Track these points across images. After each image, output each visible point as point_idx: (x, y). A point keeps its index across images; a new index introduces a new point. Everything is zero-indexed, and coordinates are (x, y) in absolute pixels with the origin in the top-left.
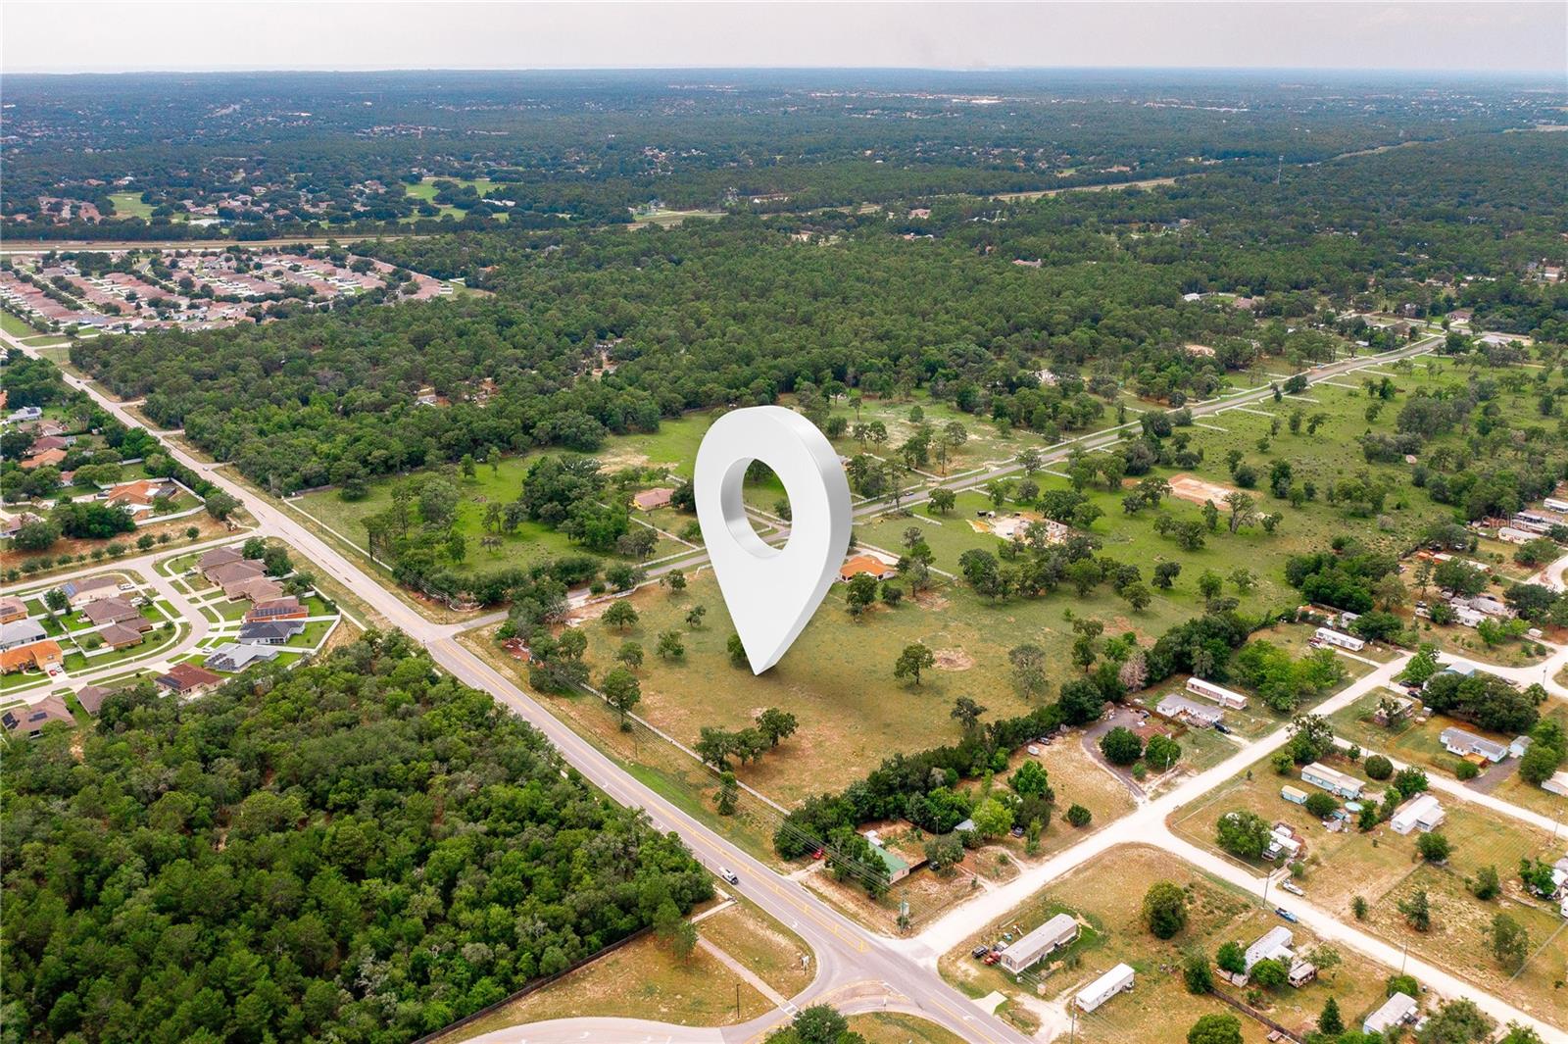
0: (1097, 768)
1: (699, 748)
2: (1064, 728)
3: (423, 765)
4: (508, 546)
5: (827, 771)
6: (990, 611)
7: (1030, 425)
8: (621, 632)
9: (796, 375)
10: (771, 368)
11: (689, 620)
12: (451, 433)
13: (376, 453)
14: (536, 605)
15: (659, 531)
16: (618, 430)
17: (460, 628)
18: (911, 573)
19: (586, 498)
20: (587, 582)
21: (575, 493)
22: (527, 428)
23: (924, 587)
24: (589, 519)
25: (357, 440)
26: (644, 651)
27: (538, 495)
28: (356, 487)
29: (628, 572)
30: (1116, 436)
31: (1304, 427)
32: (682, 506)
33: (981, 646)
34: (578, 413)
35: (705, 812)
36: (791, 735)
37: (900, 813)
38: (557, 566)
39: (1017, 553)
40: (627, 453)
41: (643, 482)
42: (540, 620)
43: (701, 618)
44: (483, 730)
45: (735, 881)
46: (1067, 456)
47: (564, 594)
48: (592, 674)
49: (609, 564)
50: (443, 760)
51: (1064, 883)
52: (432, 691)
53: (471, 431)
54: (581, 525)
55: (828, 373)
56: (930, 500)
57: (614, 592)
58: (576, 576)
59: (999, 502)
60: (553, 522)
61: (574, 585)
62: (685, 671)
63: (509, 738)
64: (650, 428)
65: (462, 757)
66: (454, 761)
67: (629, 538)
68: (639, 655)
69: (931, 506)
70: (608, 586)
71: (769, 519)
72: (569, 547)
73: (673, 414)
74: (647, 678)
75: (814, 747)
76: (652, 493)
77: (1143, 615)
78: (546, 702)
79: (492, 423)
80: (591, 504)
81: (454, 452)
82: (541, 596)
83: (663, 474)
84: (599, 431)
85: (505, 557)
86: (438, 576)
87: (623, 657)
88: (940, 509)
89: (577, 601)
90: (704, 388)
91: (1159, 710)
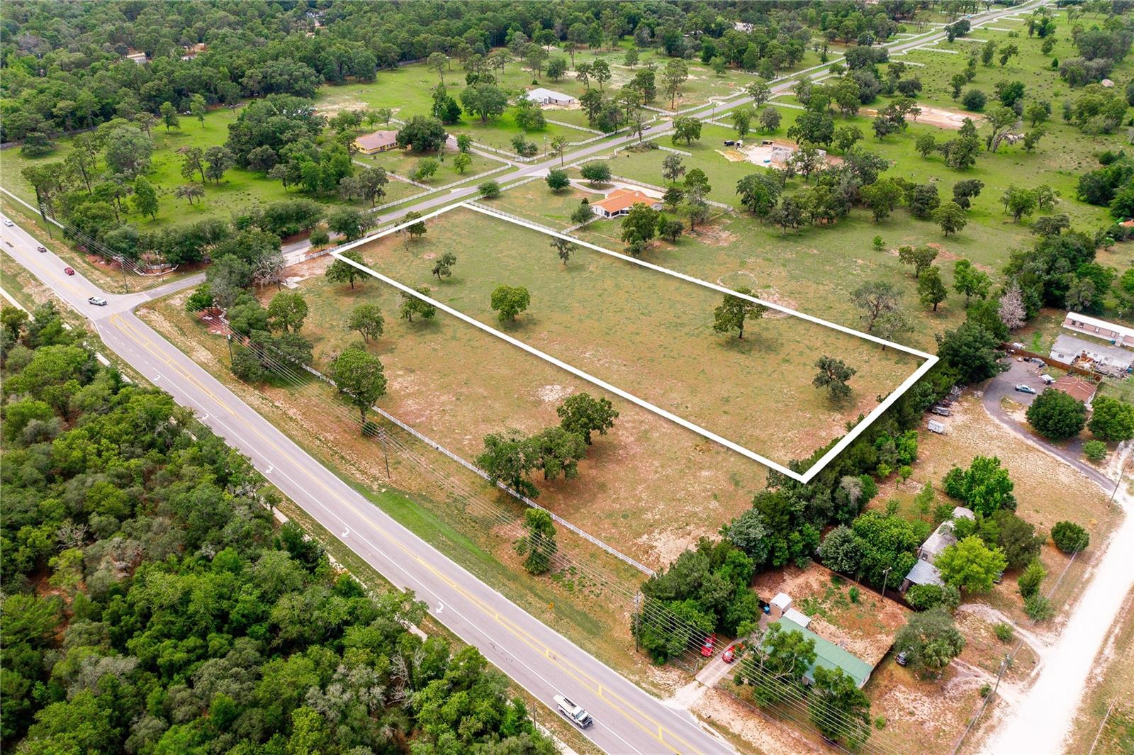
0: (1029, 449)
1: (482, 462)
2: (956, 391)
3: (38, 535)
4: (210, 196)
5: (667, 479)
6: (785, 243)
7: (740, 65)
8: (352, 291)
9: (506, 28)
10: (481, 20)
11: (436, 271)
12: (150, 84)
13: (61, 104)
14: (238, 264)
15: (389, 174)
16: (332, 80)
17: (145, 297)
18: (683, 204)
19: (301, 140)
20: (306, 234)
21: (288, 135)
22: (236, 76)
23: (700, 219)
24: (304, 160)
25: (41, 92)
26: (384, 314)
27: (244, 139)
28: (38, 141)
29: (354, 218)
30: (827, 71)
31: (996, 59)
32: (409, 147)
33: (793, 285)
34: (289, 60)
35: (503, 570)
36: (610, 431)
37: (810, 556)
38: (268, 214)
39: (788, 180)
40: (345, 101)
41: (364, 126)
42: (247, 283)
43: (451, 268)
44: (154, 453)
45: (587, 723)
46: (792, 88)
47: (276, 248)
48: (316, 352)
49: (332, 210)
50: (80, 517)
51: (1113, 671)
52: (81, 395)
53: (172, 81)
54: (296, 168)
55: (537, 25)
56: (674, 132)
57: (340, 243)
58: (292, 226)
59: (743, 130)
60: (263, 167)
61: (289, 238)
62: (439, 337)
63: (187, 470)
64: (368, 78)
65: (110, 511)
66: (95, 520)
67: (355, 180)
68: (379, 322)
69: (675, 137)
70: (333, 236)
71: (506, 157)
72: (283, 195)
73: (389, 65)
74: (392, 351)
75: (638, 440)
76: (376, 135)
77: (956, 240)
78: (254, 395)
79: (196, 71)
80: (307, 147)
81: (152, 104)
82: (247, 253)
83: (386, 116)
84: (313, 78)
85: (209, 210)
86: (112, 233)
87: (357, 326)
88: (685, 140)
89: (295, 255)
90: (418, 38)
91: (1054, 356)
